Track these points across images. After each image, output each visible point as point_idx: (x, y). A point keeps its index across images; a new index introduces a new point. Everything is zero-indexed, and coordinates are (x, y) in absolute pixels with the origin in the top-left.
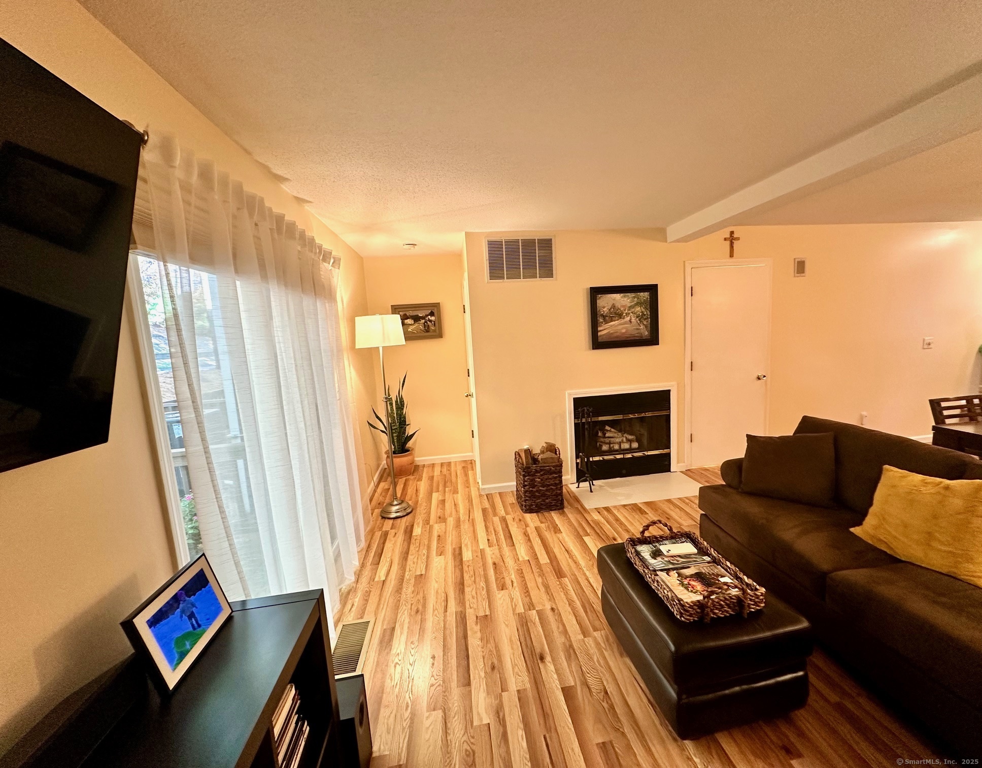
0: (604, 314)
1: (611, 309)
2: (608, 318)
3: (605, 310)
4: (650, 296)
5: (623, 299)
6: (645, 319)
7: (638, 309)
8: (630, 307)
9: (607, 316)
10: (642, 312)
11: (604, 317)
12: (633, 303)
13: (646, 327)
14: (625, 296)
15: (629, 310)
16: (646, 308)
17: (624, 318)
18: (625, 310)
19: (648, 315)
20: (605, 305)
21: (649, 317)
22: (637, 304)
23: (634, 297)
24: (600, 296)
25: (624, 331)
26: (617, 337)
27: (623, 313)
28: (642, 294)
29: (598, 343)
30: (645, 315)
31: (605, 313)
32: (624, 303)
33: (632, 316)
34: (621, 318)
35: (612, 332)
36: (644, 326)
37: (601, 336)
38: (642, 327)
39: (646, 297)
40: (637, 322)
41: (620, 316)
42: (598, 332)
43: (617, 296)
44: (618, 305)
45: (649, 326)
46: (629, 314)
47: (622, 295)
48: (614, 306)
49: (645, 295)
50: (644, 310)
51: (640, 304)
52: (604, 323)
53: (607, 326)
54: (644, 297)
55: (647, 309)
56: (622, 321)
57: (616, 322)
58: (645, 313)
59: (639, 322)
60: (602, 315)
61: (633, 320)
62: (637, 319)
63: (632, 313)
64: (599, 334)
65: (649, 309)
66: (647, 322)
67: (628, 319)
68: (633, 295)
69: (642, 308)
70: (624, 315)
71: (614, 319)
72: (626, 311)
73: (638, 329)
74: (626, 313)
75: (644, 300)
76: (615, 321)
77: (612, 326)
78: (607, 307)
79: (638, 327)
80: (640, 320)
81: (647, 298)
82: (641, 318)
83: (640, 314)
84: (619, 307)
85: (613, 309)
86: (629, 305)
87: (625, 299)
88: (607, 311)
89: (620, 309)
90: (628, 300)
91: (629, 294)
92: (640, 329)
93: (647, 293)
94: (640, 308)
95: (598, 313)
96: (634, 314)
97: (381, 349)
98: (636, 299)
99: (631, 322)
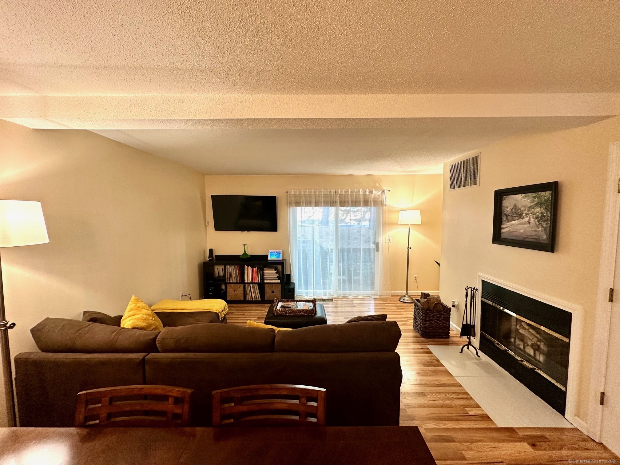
0: (507, 214)
1: (513, 209)
2: (510, 217)
3: (508, 209)
4: (552, 196)
5: (523, 200)
6: (544, 221)
7: (538, 210)
8: (531, 208)
9: (509, 215)
10: (542, 213)
11: (507, 216)
12: (533, 204)
13: (545, 230)
14: (525, 197)
15: (529, 210)
16: (546, 209)
17: (523, 219)
18: (525, 210)
19: (548, 217)
20: (508, 205)
21: (549, 218)
22: (536, 205)
23: (535, 197)
24: (505, 196)
25: (522, 231)
26: (516, 236)
27: (523, 214)
28: (543, 193)
29: (498, 238)
30: (545, 216)
31: (508, 212)
32: (524, 204)
33: (531, 217)
34: (520, 218)
36: (543, 229)
37: (503, 233)
38: (540, 229)
39: (548, 196)
40: (536, 224)
41: (520, 216)
42: (500, 229)
43: (519, 197)
44: (518, 205)
45: (548, 229)
46: (528, 214)
47: (523, 195)
48: (515, 206)
49: (547, 194)
50: (544, 211)
51: (540, 204)
52: (506, 221)
53: (509, 224)
54: (545, 196)
55: (548, 210)
56: (522, 221)
57: (516, 221)
58: (546, 214)
59: (538, 223)
61: (532, 220)
62: (536, 221)
63: (531, 214)
64: (503, 231)
65: (550, 210)
66: (547, 224)
67: (527, 219)
68: (534, 195)
69: (542, 208)
70: (524, 215)
71: (514, 218)
72: (526, 212)
73: (536, 231)
74: (526, 214)
75: (546, 201)
77: (513, 225)
78: (510, 207)
79: (536, 229)
80: (539, 221)
81: (549, 198)
82: (540, 219)
83: (540, 215)
84: (520, 207)
85: (515, 208)
86: (529, 205)
87: (526, 199)
88: (510, 210)
89: (521, 210)
90: (529, 200)
91: (529, 194)
92: (538, 231)
93: (549, 192)
94: (540, 208)
95: (503, 212)
96: (534, 215)
97: (409, 225)
98: (536, 199)
99: (530, 223)
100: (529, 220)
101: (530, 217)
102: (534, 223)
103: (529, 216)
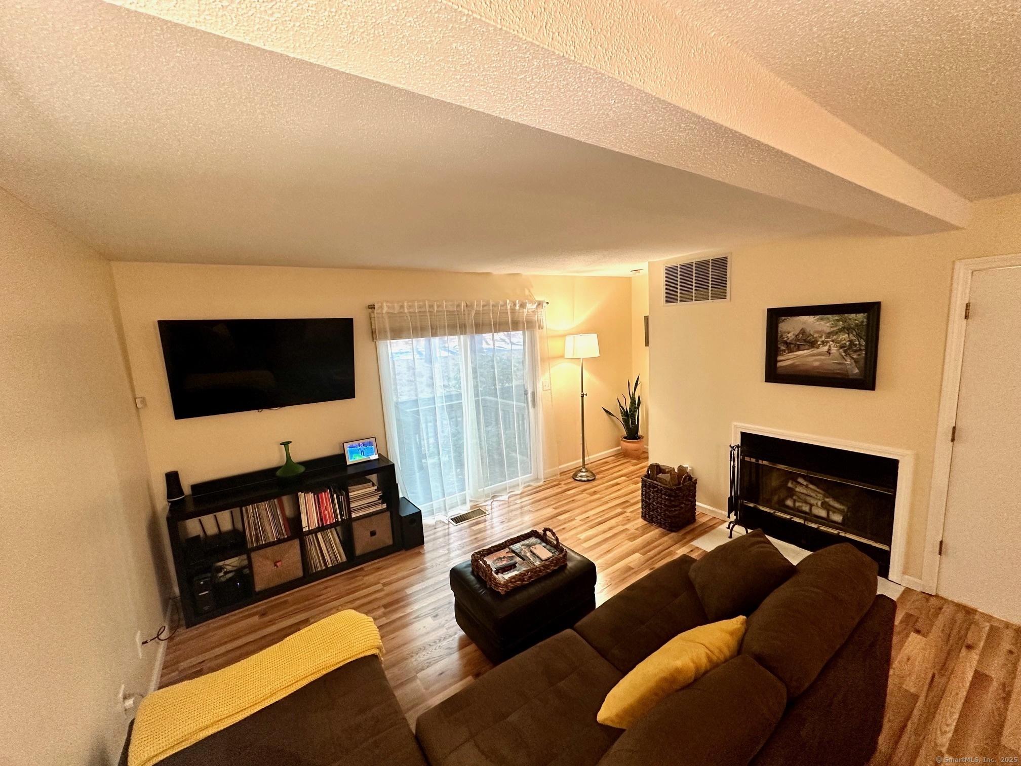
0: (788, 341)
1: (798, 335)
2: (793, 346)
3: (789, 335)
4: (867, 319)
5: (818, 323)
6: (855, 351)
7: (844, 337)
8: (829, 335)
9: (792, 344)
10: (851, 341)
11: (787, 344)
12: (835, 329)
13: (855, 361)
14: (822, 319)
15: (828, 337)
16: (858, 336)
17: (818, 348)
18: (821, 337)
19: (861, 346)
20: (790, 330)
21: (863, 348)
22: (842, 330)
23: (838, 320)
24: (783, 318)
25: (817, 364)
26: (805, 370)
27: (817, 341)
28: (853, 316)
29: (774, 374)
30: (855, 345)
32: (820, 329)
33: (832, 346)
34: (813, 347)
35: (797, 363)
36: (853, 361)
37: (781, 367)
38: (848, 361)
39: (860, 320)
40: (840, 354)
41: (812, 344)
42: (776, 361)
43: (810, 319)
44: (809, 330)
45: (862, 362)
46: (827, 342)
47: (818, 317)
48: (803, 332)
49: (861, 317)
50: (854, 338)
51: (848, 330)
52: (787, 351)
53: (791, 355)
54: (856, 320)
55: (861, 338)
56: (815, 351)
57: (805, 351)
58: (857, 343)
59: (844, 354)
60: (786, 343)
61: (834, 350)
62: (841, 350)
63: (833, 341)
64: (779, 364)
65: (865, 338)
66: (859, 355)
67: (826, 348)
68: (836, 317)
69: (851, 335)
70: (819, 343)
71: (802, 347)
72: (823, 339)
73: (840, 364)
74: (823, 342)
75: (857, 325)
76: (803, 350)
77: (798, 356)
78: (793, 333)
79: (841, 361)
80: (845, 352)
81: (863, 322)
82: (847, 349)
83: (847, 344)
84: (812, 333)
85: (803, 335)
86: (828, 331)
87: (822, 323)
88: (793, 337)
89: (813, 336)
90: (828, 324)
91: (830, 316)
92: (844, 364)
93: (862, 314)
94: (847, 335)
95: (779, 339)
96: (836, 343)
97: (581, 360)
98: (841, 322)
99: (830, 353)
100: (829, 350)
101: (830, 346)
102: (838, 354)
103: (828, 344)
